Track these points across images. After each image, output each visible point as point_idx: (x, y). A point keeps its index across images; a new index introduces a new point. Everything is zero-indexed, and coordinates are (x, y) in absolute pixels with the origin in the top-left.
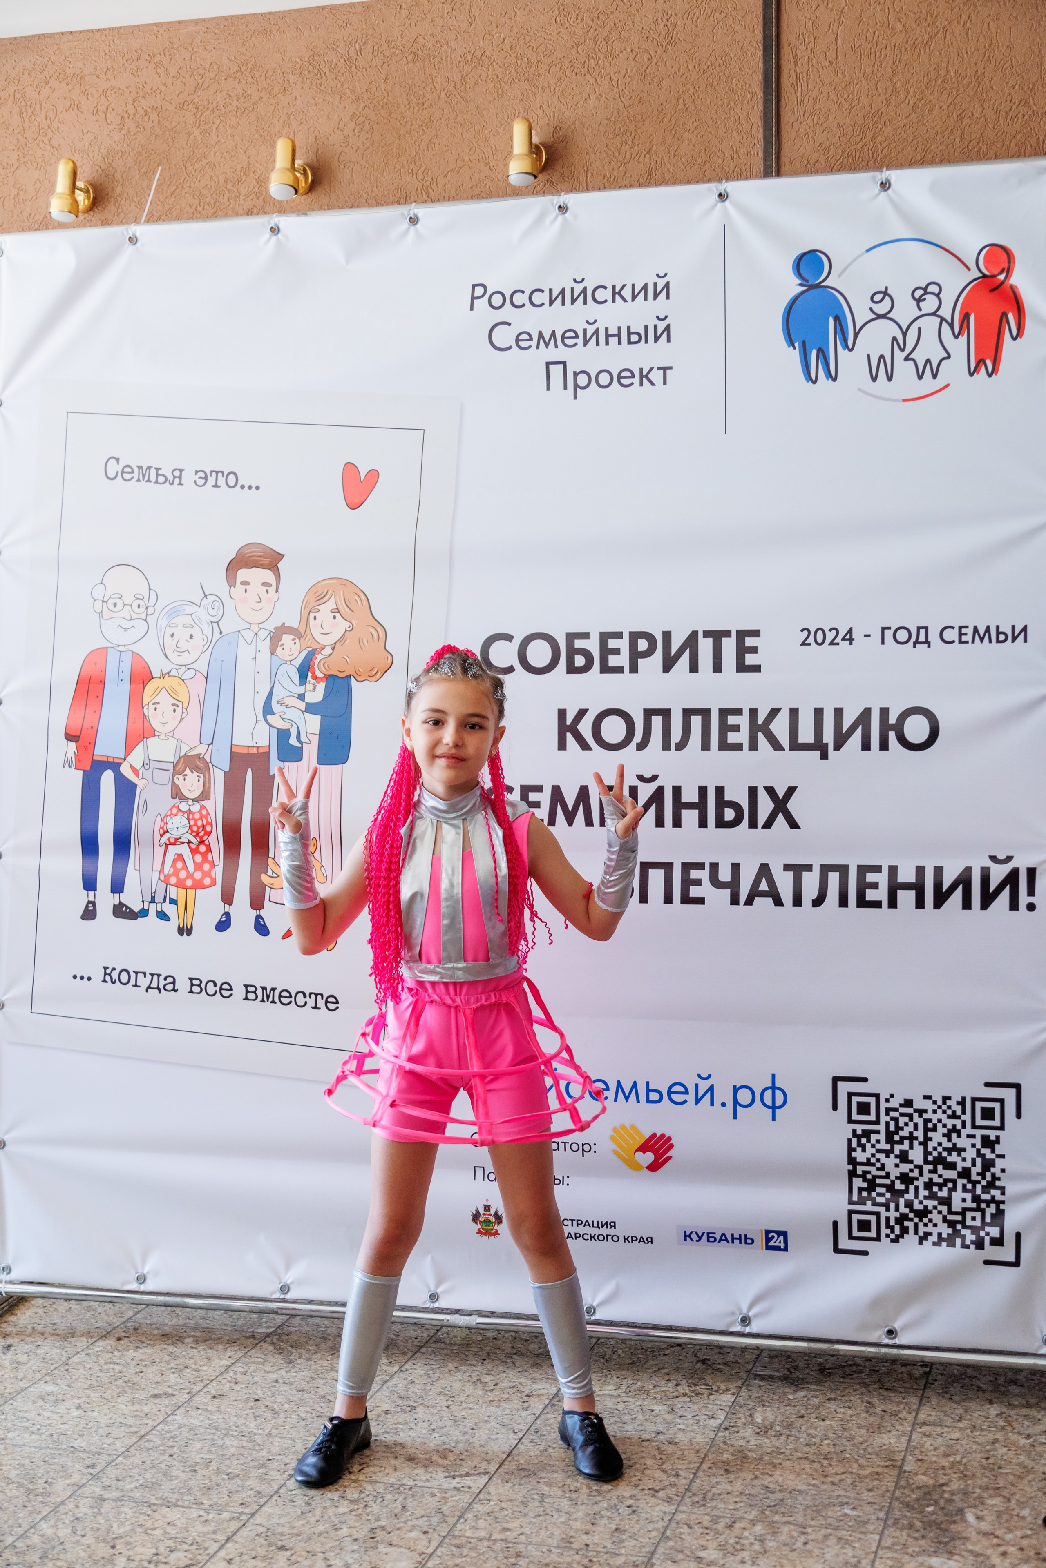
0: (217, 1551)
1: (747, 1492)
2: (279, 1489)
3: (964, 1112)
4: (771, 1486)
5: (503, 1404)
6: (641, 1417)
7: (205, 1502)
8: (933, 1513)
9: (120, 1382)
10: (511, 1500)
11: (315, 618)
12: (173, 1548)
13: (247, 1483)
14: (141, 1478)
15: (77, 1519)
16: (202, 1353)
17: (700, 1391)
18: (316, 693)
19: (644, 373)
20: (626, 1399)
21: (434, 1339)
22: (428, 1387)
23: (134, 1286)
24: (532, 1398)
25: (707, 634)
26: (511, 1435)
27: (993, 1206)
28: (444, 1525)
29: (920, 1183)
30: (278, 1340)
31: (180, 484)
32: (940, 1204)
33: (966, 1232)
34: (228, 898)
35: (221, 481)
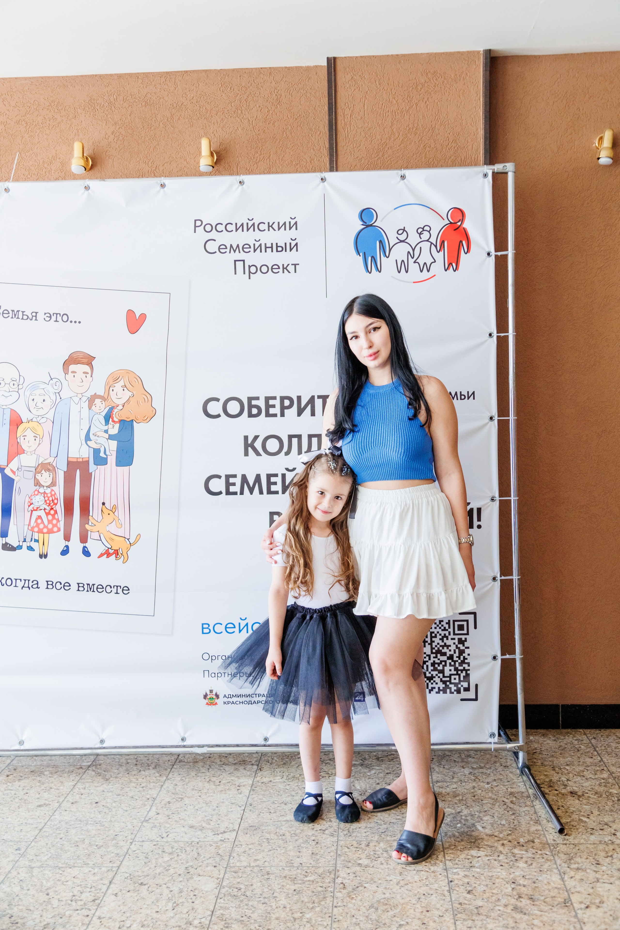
0: (107, 890)
1: (369, 826)
2: (128, 851)
3: (449, 628)
4: (378, 821)
5: (227, 792)
6: (300, 792)
7: (89, 863)
8: (461, 828)
9: (17, 800)
10: (253, 844)
11: (113, 390)
12: (82, 891)
13: (109, 850)
14: (48, 853)
15: (21, 880)
16: (57, 779)
17: (324, 775)
18: (114, 429)
19: (285, 267)
20: (289, 783)
21: (178, 761)
22: (186, 787)
23: (18, 747)
24: (241, 788)
25: (319, 397)
26: (239, 808)
27: (464, 672)
28: (223, 861)
29: (429, 664)
30: (96, 768)
31: (36, 320)
32: (439, 673)
33: (452, 686)
34: (67, 538)
35: (59, 319)
